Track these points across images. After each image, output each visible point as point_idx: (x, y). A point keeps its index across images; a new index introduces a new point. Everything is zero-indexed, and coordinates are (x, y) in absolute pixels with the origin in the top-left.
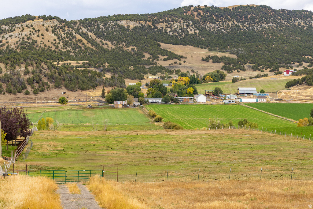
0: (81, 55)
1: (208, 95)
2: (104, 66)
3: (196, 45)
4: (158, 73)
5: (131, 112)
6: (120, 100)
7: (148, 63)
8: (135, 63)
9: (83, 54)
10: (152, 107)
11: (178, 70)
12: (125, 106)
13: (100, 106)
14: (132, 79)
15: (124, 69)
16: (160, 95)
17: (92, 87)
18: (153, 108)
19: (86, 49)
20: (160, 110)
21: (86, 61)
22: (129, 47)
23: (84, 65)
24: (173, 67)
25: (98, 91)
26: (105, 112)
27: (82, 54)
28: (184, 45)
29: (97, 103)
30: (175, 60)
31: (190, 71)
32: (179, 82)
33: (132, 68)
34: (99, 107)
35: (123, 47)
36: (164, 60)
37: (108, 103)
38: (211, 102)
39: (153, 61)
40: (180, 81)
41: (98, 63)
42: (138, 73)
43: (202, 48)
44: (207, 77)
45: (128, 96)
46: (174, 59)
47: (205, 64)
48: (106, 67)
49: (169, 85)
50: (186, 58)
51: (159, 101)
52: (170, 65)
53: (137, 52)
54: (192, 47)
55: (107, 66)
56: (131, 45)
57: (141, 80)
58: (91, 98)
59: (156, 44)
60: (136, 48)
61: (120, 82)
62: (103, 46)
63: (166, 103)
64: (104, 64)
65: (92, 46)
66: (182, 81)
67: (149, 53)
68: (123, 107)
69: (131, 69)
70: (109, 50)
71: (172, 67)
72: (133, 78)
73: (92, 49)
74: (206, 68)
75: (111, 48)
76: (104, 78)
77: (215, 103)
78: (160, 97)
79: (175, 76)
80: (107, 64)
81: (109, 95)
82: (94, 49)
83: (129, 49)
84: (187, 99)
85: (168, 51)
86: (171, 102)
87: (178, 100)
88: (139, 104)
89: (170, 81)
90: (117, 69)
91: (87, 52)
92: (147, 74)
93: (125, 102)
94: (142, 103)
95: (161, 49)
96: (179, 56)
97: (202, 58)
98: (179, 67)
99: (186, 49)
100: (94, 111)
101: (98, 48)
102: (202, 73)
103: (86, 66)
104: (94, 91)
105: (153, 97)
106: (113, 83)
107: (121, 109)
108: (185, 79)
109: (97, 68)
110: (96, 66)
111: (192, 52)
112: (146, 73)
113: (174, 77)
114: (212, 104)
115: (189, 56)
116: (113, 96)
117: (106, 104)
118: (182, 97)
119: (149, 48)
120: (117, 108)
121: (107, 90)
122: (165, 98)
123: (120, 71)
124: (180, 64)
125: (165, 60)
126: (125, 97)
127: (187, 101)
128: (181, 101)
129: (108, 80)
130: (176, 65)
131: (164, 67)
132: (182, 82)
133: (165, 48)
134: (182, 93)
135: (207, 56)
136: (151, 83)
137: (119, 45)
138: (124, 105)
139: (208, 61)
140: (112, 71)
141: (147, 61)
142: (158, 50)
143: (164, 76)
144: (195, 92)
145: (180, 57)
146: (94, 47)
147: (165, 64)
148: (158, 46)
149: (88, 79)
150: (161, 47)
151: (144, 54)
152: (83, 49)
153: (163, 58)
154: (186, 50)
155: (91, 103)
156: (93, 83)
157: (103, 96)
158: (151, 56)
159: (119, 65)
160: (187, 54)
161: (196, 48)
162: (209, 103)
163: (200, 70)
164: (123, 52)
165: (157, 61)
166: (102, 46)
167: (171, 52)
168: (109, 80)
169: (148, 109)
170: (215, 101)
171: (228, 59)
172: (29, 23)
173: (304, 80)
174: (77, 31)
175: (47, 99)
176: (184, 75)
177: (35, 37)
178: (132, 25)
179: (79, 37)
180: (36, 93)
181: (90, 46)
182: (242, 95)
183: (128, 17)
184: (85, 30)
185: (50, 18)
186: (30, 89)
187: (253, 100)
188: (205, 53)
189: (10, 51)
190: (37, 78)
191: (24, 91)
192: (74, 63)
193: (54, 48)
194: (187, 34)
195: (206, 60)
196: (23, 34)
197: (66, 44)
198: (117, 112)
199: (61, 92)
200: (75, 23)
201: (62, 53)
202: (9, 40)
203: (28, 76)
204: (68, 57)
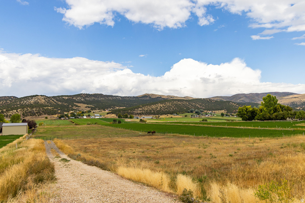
1: (87, 116)
4: (73, 111)
5: (66, 121)
7: (70, 108)
9: (53, 105)
12: (64, 119)
13: (57, 119)
14: (66, 112)
16: (74, 116)
18: (72, 120)
20: (74, 120)
23: (53, 108)
26: (58, 121)
28: (80, 103)
31: (82, 110)
33: (66, 109)
42: (68, 110)
45: (65, 116)
47: (86, 108)
48: (59, 109)
49: (76, 114)
52: (77, 108)
53: (68, 105)
54: (83, 104)
56: (66, 103)
58: (54, 117)
61: (63, 113)
63: (75, 118)
70: (60, 104)
79: (78, 111)
84: (81, 117)
86: (77, 118)
88: (68, 118)
102: (85, 111)
104: (56, 115)
105: (72, 117)
106: (61, 113)
110: (56, 109)
112: (70, 111)
115: (82, 106)
116: (60, 117)
117: (59, 119)
118: (79, 117)
119: (71, 104)
121: (59, 115)
123: (63, 110)
124: (79, 108)
129: (59, 112)
131: (75, 109)
133: (75, 104)
136: (71, 113)
137: (63, 103)
140: (61, 110)
142: (73, 105)
143: (75, 111)
144: (83, 116)
145: (79, 106)
148: (73, 103)
153: (75, 107)
156: (55, 113)
157: (58, 117)
159: (63, 108)
164: (64, 105)
165: (73, 107)
166: (58, 103)
167: (77, 105)
169: (70, 120)
170: (88, 118)
171: (92, 107)
172: (37, 97)
173: (111, 112)
174: (51, 99)
175: (42, 117)
176: (80, 111)
177: (39, 101)
178: (66, 98)
179: (51, 101)
180: (38, 116)
181: (54, 103)
182: (96, 116)
183: (65, 96)
184: (53, 99)
185: (43, 96)
186: (37, 115)
187: (99, 117)
188: (86, 105)
189: (31, 104)
190: (39, 112)
191: (35, 115)
192: (50, 108)
193: (44, 104)
194: (81, 101)
195: (86, 107)
196: (35, 100)
197: (48, 103)
198: (62, 121)
199: (46, 116)
200: (50, 97)
201: (46, 105)
202: (31, 101)
203: (36, 111)
204: (48, 106)
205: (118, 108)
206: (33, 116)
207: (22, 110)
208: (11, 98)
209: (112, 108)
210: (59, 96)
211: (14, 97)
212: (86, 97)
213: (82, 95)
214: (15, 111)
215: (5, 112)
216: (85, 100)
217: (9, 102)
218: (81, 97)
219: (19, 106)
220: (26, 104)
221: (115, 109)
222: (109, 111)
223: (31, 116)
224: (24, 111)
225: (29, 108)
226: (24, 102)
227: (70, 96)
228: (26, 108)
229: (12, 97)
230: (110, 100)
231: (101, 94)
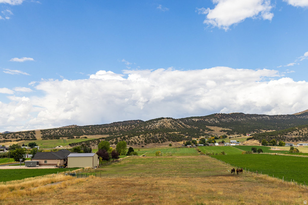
1: (220, 143)
2: (186, 134)
3: (218, 126)
4: (205, 136)
5: (192, 149)
6: (189, 145)
7: (201, 132)
8: (197, 132)
10: (200, 147)
12: (190, 147)
15: (193, 134)
17: (181, 141)
20: (202, 148)
23: (180, 133)
24: (210, 134)
25: (183, 142)
26: (183, 149)
27: (179, 130)
28: (214, 126)
29: (182, 146)
30: (211, 131)
31: (216, 135)
32: (211, 139)
33: (196, 134)
39: (203, 132)
41: (184, 132)
44: (221, 137)
47: (221, 133)
49: (208, 140)
53: (198, 129)
57: (198, 138)
58: (180, 144)
59: (204, 126)
60: (198, 127)
61: (190, 139)
63: (205, 146)
67: (202, 129)
70: (189, 128)
72: (196, 137)
76: (185, 137)
78: (203, 144)
79: (210, 137)
83: (195, 128)
84: (212, 144)
85: (208, 129)
86: (207, 145)
89: (208, 138)
91: (181, 129)
94: (196, 146)
95: (206, 128)
98: (212, 134)
100: (180, 148)
102: (219, 136)
105: (200, 144)
106: (188, 139)
109: (184, 134)
111: (217, 129)
112: (200, 136)
115: (215, 130)
116: (187, 144)
117: (185, 146)
119: (202, 127)
120: (188, 147)
121: (185, 141)
123: (191, 135)
125: (207, 131)
126: (191, 144)
128: (210, 145)
131: (207, 134)
133: (208, 127)
134: (210, 142)
136: (201, 139)
137: (192, 127)
140: (189, 135)
144: (215, 142)
145: (212, 130)
151: (200, 129)
153: (206, 131)
154: (215, 128)
155: (180, 146)
156: (181, 139)
157: (184, 144)
159: (191, 133)
162: (219, 146)
163: (219, 134)
164: (193, 129)
166: (186, 127)
169: (198, 148)
170: (221, 145)
171: (229, 130)
172: (162, 120)
173: (253, 137)
174: (178, 122)
175: (166, 145)
176: (213, 136)
177: (164, 124)
178: (197, 120)
179: (179, 124)
180: (162, 143)
181: (182, 127)
182: (231, 143)
183: (195, 118)
184: (181, 122)
185: (170, 118)
186: (160, 141)
187: (235, 145)
188: (221, 129)
189: (156, 129)
190: (162, 138)
191: (158, 142)
192: (176, 133)
193: (170, 128)
194: (215, 123)
195: (221, 131)
196: (161, 123)
197: (175, 127)
198: (187, 149)
199: (170, 142)
200: (178, 120)
201: (173, 130)
202: (156, 125)
203: (159, 137)
204: (175, 130)
205: (265, 131)
206: (156, 143)
207: (144, 136)
208: (138, 123)
209: (255, 132)
210: (187, 118)
211: (140, 121)
212: (221, 118)
213: (216, 116)
214: (137, 137)
215: (127, 139)
216: (220, 121)
217: (134, 127)
218: (215, 118)
219: (143, 131)
220: (151, 128)
221: (260, 132)
222: (250, 135)
223: (154, 142)
224: (146, 138)
225: (151, 134)
226: (149, 126)
227: (201, 117)
228: (149, 134)
229: (138, 121)
230: (254, 121)
231: (242, 113)
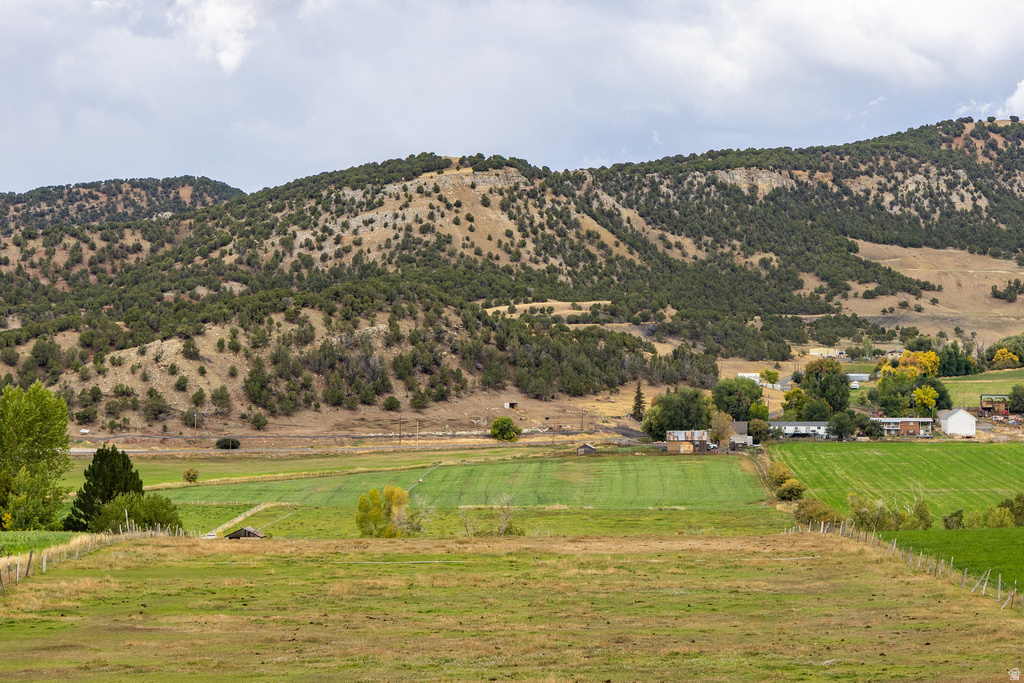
0: (593, 282)
1: (989, 409)
2: (661, 318)
3: (976, 248)
4: (842, 340)
5: (718, 466)
6: (687, 428)
7: (812, 305)
8: (769, 307)
9: (600, 278)
10: (792, 451)
11: (908, 330)
12: (701, 449)
13: (626, 446)
14: (752, 360)
15: (727, 326)
16: (824, 410)
17: (605, 386)
18: (794, 454)
19: (609, 262)
20: (812, 461)
21: (603, 303)
22: (752, 254)
23: (595, 314)
24: (895, 320)
25: (625, 398)
26: (631, 467)
27: (595, 278)
28: (937, 248)
29: (616, 438)
30: (902, 297)
31: (949, 331)
32: (903, 367)
33: (757, 323)
34: (617, 452)
35: (732, 256)
36: (867, 298)
37: (650, 439)
38: (992, 436)
39: (829, 298)
40: (905, 365)
41: (641, 306)
42: (771, 339)
43: (996, 256)
44: (999, 351)
45: (715, 414)
46: (899, 294)
47: (1002, 310)
48: (668, 320)
49: (871, 379)
50: (940, 289)
51: (818, 431)
52: (884, 311)
53: (778, 271)
54: (965, 253)
55: (672, 317)
56: (758, 249)
57: (780, 363)
58: (597, 423)
59: (842, 246)
60: (775, 258)
61: (701, 370)
62: (668, 251)
63: (840, 439)
64: (661, 311)
65: (631, 253)
66: (913, 364)
67: (817, 275)
68: (694, 451)
69: (753, 326)
70: (686, 264)
71: (890, 318)
72: (755, 356)
73: (631, 264)
74: (1004, 322)
75: (695, 258)
76: (648, 355)
77: (1003, 438)
78: (822, 418)
79: (895, 350)
80: (670, 312)
81: (654, 412)
82: (638, 262)
83: (751, 263)
84: (912, 424)
85: (881, 268)
86: (859, 435)
87: (882, 430)
88: (749, 440)
89: (875, 365)
90: (703, 326)
91: (612, 273)
92: (806, 342)
93: (699, 435)
94: (759, 436)
95: (857, 259)
96: (918, 282)
97: (994, 288)
98: (916, 321)
99: (945, 259)
100: (600, 464)
101: (651, 259)
103: (602, 316)
104: (612, 398)
105: (800, 418)
106: (676, 373)
107: (687, 457)
108: (924, 360)
109: (637, 324)
110: (636, 316)
111: (962, 270)
112: (800, 340)
113: (892, 352)
114: (991, 442)
115: (949, 283)
116: (664, 416)
117: (646, 442)
118: (895, 417)
119: (818, 257)
120: (677, 453)
121: (650, 395)
122: (837, 421)
123: (713, 334)
124: (919, 309)
125: (869, 295)
126: (704, 418)
127: (911, 431)
128: (893, 433)
129: (660, 364)
130: (904, 311)
131: (865, 321)
132: (912, 367)
133: (874, 258)
134: (896, 404)
135: (1010, 282)
136: (811, 373)
137: (720, 250)
138: (697, 446)
139: (1012, 300)
140: (686, 332)
141: (808, 301)
142: (846, 265)
143: (857, 348)
144: (942, 403)
145: (918, 288)
146: (637, 254)
147: (869, 309)
148: (851, 251)
149: (596, 359)
150: (857, 255)
151: (800, 277)
152: (601, 264)
153: (862, 289)
154: (944, 264)
155: (598, 437)
156: (610, 373)
157: (637, 415)
158: (825, 285)
159: (712, 312)
160: (943, 278)
161: (976, 256)
162: (985, 437)
163: (983, 327)
164: (734, 270)
165: (843, 301)
166: (665, 254)
167: (890, 270)
168: (663, 361)
169: (776, 459)
170: (1005, 433)
175: (455, 424)
176: (922, 345)
178: (767, 182)
179: (588, 223)
180: (418, 405)
181: (622, 250)
183: (754, 159)
184: (609, 201)
186: (400, 392)
188: (1003, 271)
189: (366, 269)
190: (426, 357)
191: (382, 400)
192: (562, 308)
194: (949, 212)
195: (1006, 295)
196: (411, 216)
197: (546, 247)
198: (671, 467)
199: (503, 403)
200: (578, 177)
203: (395, 351)
206: (364, 411)
207: (243, 341)
208: (177, 207)
210: (675, 167)
212: (1009, 162)
213: (958, 143)
214: (174, 344)
218: (947, 163)
220: (307, 263)
223: (336, 403)
224: (264, 354)
226: (289, 245)
227: (813, 159)
229: (186, 192)
